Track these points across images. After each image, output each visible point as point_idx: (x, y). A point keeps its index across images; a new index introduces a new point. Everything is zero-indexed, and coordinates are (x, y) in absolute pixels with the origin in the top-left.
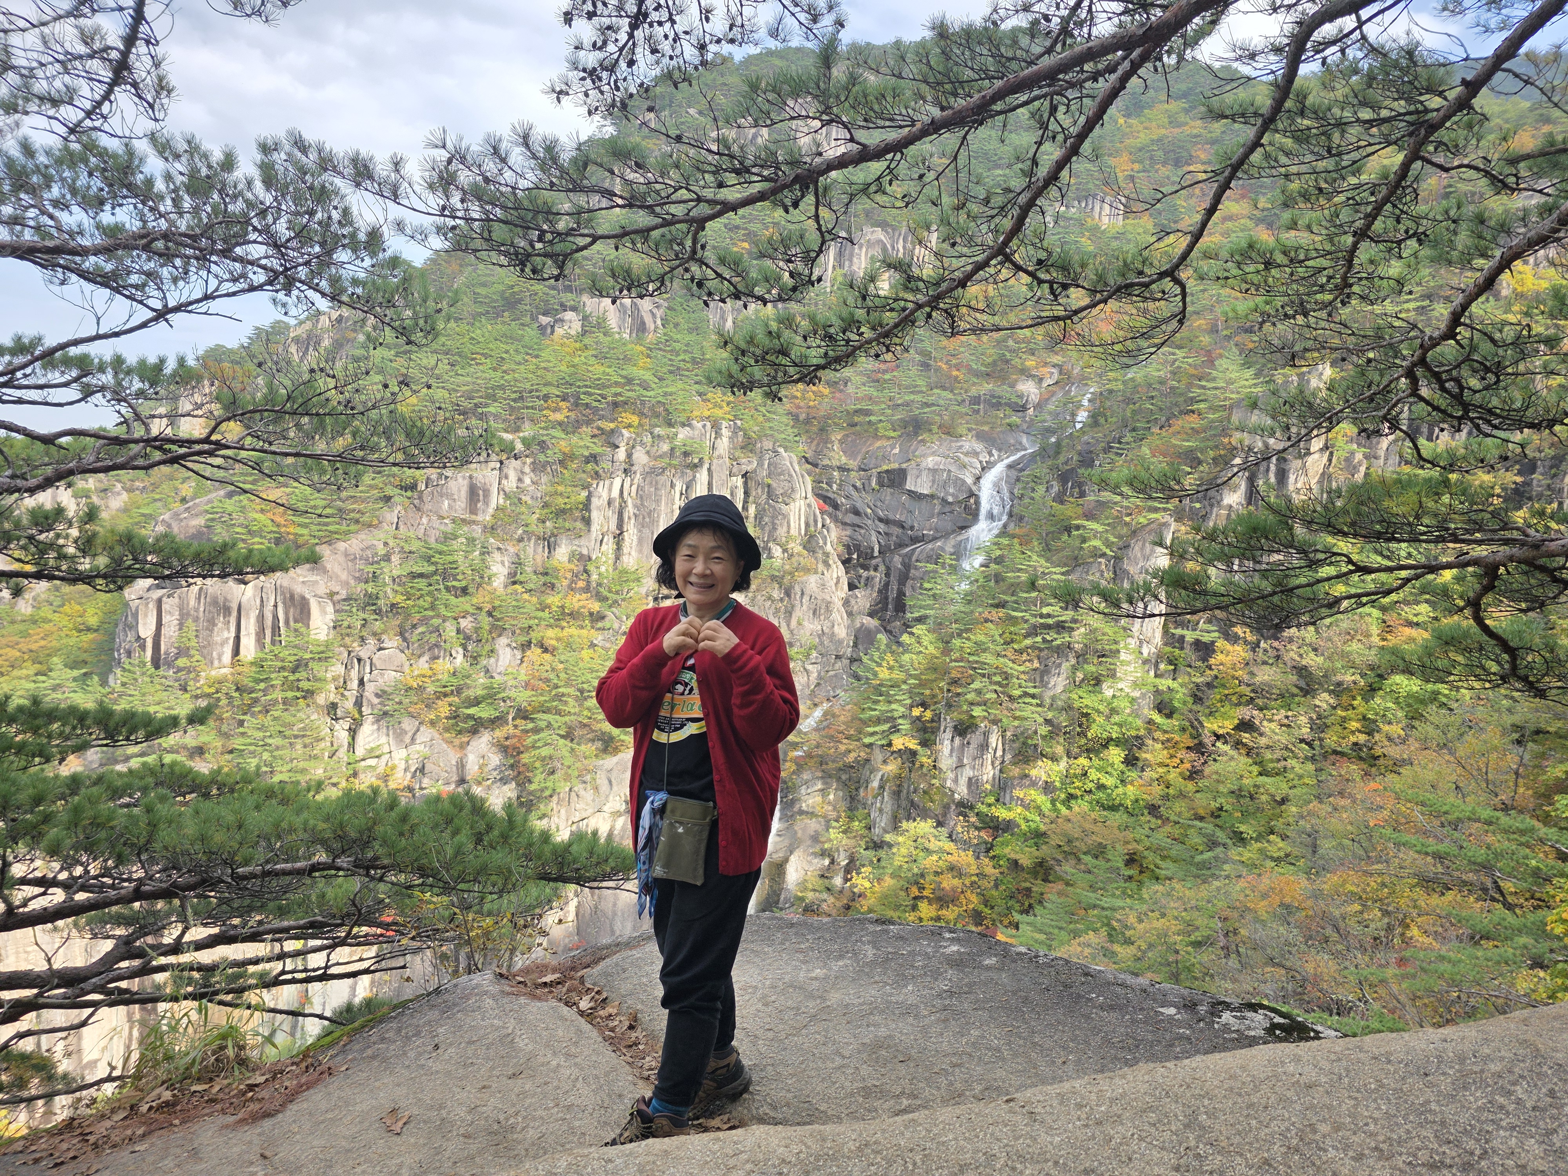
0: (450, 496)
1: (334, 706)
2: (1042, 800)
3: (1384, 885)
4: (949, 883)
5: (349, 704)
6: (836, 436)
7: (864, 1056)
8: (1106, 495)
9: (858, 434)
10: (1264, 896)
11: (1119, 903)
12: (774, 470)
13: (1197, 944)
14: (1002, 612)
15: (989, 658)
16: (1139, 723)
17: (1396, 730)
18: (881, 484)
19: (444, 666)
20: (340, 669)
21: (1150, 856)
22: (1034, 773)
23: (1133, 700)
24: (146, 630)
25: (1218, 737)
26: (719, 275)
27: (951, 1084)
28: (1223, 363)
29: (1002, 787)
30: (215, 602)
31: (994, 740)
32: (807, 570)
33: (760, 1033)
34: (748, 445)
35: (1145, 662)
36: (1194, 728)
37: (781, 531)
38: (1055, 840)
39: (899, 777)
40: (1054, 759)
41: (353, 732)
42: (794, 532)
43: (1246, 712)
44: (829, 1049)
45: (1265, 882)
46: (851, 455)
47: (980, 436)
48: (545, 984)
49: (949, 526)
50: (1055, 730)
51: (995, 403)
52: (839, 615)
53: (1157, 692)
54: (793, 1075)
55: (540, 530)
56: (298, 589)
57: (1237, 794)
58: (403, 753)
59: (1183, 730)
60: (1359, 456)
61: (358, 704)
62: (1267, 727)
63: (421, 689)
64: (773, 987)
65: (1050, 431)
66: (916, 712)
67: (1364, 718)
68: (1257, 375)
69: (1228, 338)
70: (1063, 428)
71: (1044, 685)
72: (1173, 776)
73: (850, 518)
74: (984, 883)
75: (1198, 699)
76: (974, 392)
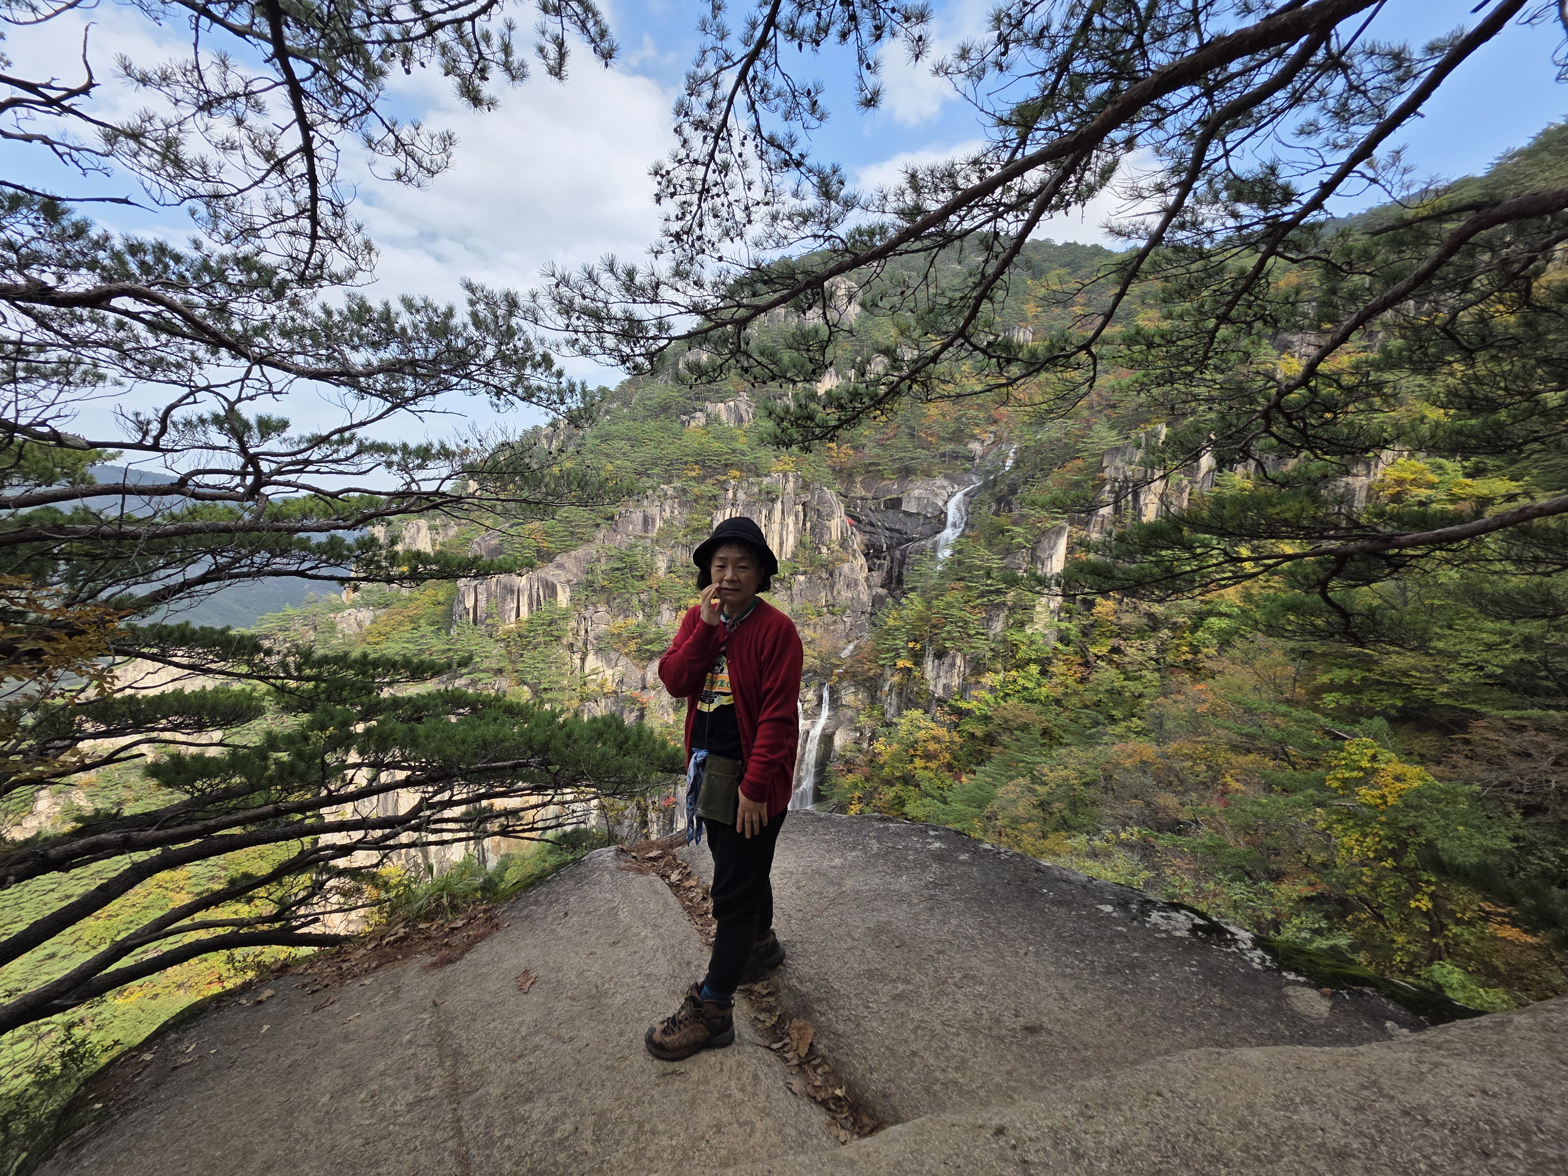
0: (632, 523)
1: (572, 645)
2: (989, 697)
3: (1207, 749)
4: (932, 746)
5: (580, 644)
6: (859, 479)
7: (869, 939)
8: (1025, 511)
9: (872, 478)
10: (1130, 756)
11: (1038, 759)
12: (822, 501)
13: (1087, 784)
14: (962, 584)
15: (954, 612)
16: (1048, 649)
17: (1212, 651)
18: (886, 507)
19: (632, 621)
20: (574, 624)
21: (1057, 730)
22: (983, 680)
23: (1044, 636)
24: (469, 603)
25: (1098, 657)
26: (759, 363)
27: (936, 971)
28: (1096, 427)
29: (964, 690)
30: (505, 587)
31: (959, 661)
32: (843, 561)
33: (793, 912)
34: (805, 486)
35: (1052, 612)
36: (1083, 652)
37: (826, 537)
38: (997, 721)
39: (901, 684)
40: (996, 672)
41: (583, 660)
42: (834, 537)
43: (1114, 642)
44: (842, 931)
45: (1130, 746)
46: (868, 490)
47: (946, 477)
48: (651, 859)
49: (929, 532)
50: (996, 654)
51: (955, 456)
52: (862, 587)
53: (1060, 630)
54: (815, 953)
55: (684, 541)
56: (550, 579)
57: (1110, 692)
58: (611, 672)
59: (1076, 653)
60: (1185, 482)
61: (585, 644)
62: (1130, 651)
63: (620, 635)
64: (804, 874)
65: (989, 472)
66: (911, 645)
67: (1191, 644)
68: (1120, 433)
69: (1100, 412)
70: (998, 470)
71: (989, 627)
72: (1070, 681)
73: (868, 528)
74: (954, 747)
75: (1085, 634)
76: (942, 450)
